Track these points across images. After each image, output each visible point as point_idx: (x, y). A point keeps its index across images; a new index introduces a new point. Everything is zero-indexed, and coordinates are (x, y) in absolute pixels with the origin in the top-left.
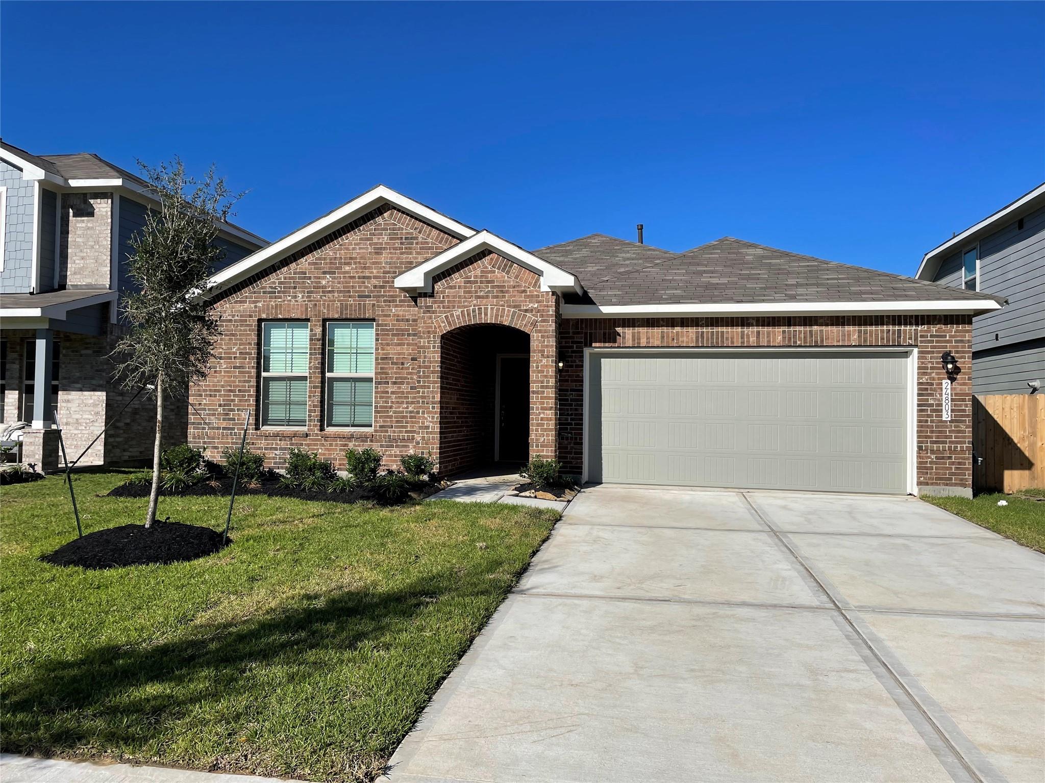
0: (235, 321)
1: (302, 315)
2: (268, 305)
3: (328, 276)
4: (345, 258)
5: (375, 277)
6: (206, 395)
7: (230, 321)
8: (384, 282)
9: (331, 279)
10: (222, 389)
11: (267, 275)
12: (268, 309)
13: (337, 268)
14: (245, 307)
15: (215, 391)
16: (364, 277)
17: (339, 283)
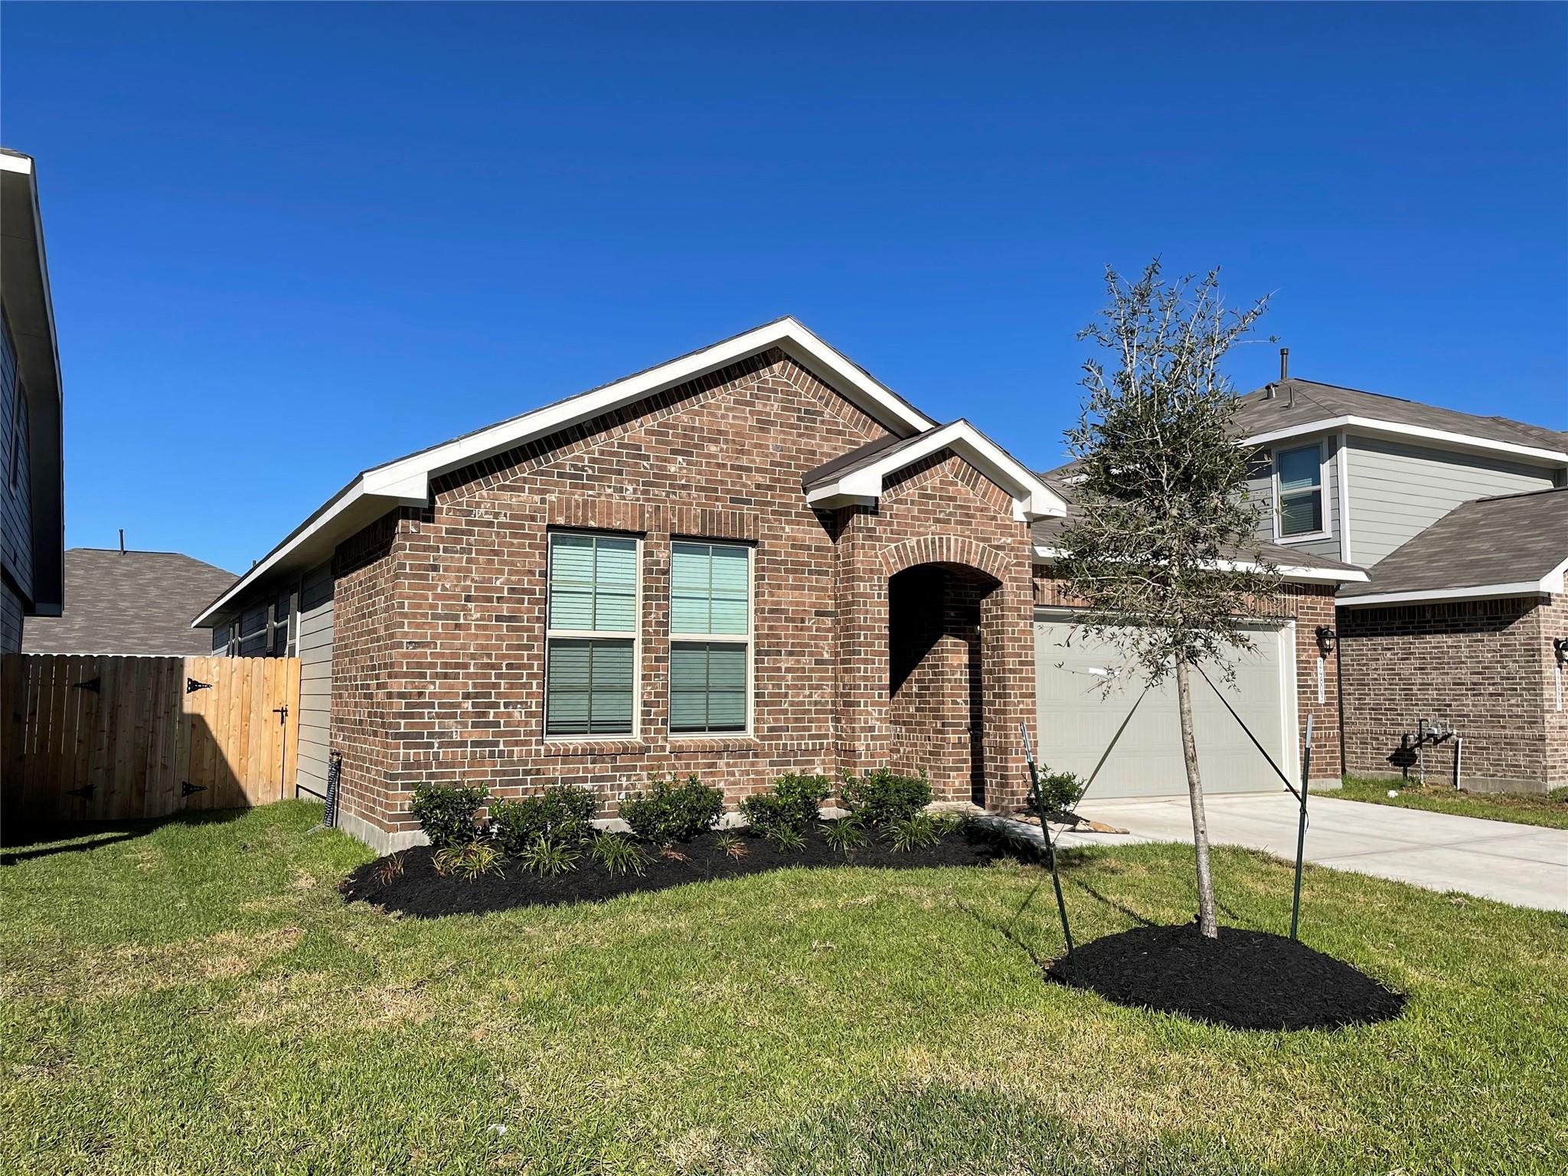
0: (501, 525)
1: (633, 524)
2: (568, 501)
3: (680, 458)
4: (710, 431)
5: (759, 470)
6: (437, 676)
7: (490, 524)
8: (772, 480)
9: (685, 465)
10: (472, 662)
11: (568, 443)
12: (568, 508)
13: (696, 446)
14: (521, 499)
15: (458, 666)
16: (741, 468)
17: (700, 473)
